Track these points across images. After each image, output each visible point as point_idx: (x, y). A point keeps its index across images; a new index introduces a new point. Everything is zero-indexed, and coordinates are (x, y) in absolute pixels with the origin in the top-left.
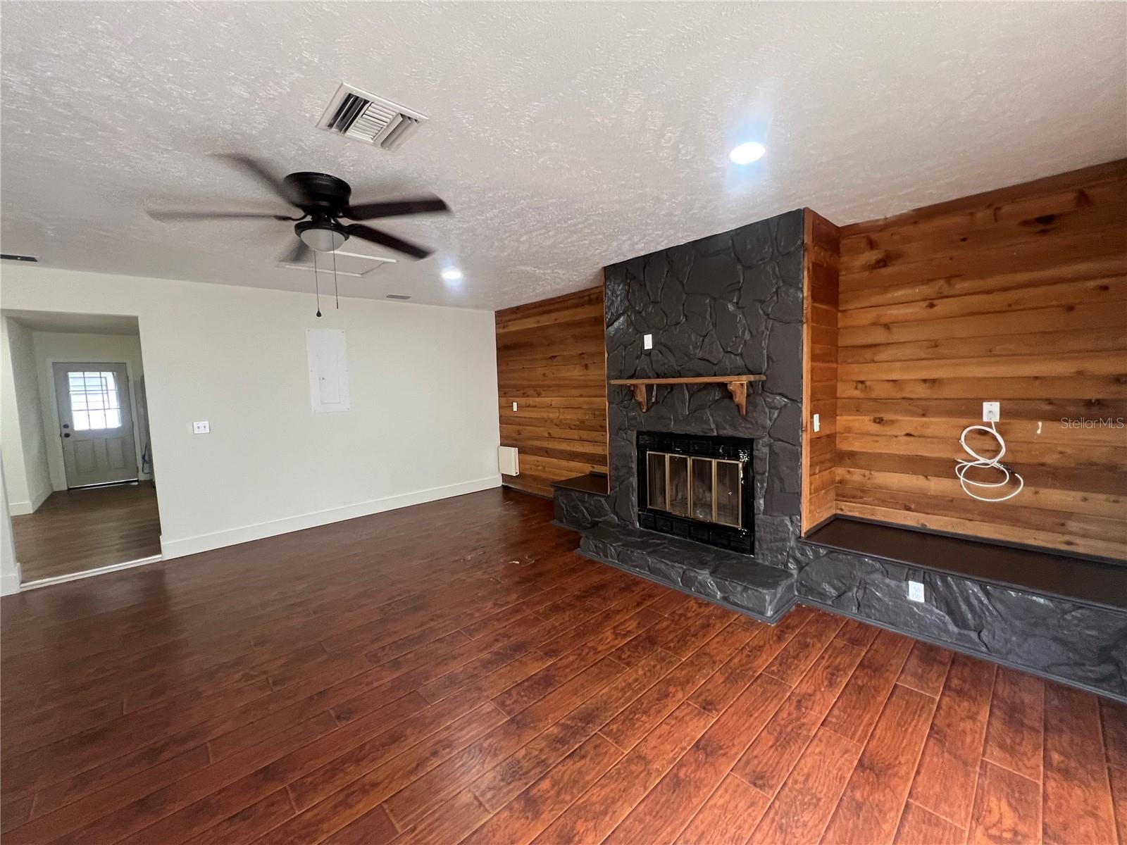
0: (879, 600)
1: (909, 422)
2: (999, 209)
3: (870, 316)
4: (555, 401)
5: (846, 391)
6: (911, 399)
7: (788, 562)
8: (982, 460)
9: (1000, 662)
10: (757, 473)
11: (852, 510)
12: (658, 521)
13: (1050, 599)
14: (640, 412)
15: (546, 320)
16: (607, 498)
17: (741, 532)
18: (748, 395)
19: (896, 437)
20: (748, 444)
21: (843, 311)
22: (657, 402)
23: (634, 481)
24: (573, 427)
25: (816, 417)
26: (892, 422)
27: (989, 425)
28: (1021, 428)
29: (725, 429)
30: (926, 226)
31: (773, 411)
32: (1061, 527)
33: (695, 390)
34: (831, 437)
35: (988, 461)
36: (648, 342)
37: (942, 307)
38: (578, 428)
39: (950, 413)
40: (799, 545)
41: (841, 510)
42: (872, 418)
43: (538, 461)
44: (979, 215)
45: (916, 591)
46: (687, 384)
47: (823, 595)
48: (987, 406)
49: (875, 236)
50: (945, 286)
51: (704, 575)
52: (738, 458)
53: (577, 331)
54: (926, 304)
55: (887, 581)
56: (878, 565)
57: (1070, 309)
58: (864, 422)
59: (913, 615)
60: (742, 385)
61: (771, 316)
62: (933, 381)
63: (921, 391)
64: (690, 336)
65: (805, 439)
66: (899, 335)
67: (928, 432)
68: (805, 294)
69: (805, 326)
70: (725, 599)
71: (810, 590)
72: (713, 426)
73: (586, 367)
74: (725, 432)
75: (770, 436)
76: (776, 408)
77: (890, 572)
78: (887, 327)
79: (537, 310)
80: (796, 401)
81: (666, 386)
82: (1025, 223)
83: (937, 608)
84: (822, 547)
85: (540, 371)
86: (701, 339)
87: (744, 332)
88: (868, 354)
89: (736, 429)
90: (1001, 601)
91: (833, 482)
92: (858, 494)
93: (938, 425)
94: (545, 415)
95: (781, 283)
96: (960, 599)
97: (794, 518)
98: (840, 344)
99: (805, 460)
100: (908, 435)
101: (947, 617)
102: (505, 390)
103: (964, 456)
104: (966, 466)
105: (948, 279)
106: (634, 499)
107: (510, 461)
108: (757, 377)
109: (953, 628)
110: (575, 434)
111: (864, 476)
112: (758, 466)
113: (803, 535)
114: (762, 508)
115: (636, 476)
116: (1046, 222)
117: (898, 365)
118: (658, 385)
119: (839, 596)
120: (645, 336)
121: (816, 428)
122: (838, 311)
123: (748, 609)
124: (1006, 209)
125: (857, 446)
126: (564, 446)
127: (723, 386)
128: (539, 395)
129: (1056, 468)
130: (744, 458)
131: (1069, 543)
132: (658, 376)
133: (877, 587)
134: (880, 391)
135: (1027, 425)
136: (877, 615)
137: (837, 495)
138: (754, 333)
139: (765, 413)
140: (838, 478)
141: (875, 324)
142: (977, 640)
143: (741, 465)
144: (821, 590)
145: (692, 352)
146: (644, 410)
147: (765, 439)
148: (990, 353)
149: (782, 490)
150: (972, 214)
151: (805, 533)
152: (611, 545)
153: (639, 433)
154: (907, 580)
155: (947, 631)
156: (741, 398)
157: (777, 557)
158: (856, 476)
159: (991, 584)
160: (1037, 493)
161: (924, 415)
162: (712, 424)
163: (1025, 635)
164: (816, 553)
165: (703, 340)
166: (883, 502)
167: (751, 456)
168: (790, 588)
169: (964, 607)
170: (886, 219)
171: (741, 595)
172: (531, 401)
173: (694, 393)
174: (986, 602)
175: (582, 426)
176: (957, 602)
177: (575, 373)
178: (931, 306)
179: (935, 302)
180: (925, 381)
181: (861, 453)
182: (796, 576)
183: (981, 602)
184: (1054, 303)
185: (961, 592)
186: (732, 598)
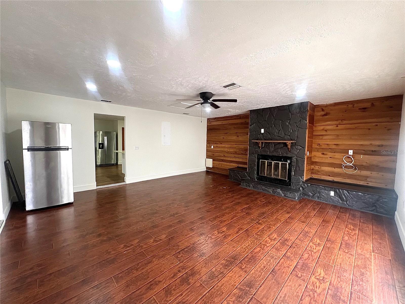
0: (323, 196)
1: (330, 154)
2: (354, 105)
3: (322, 128)
4: (226, 146)
5: (314, 146)
6: (332, 149)
7: (300, 188)
8: (348, 164)
9: (351, 208)
10: (292, 166)
11: (315, 176)
12: (262, 179)
13: (362, 193)
14: (259, 149)
15: (225, 122)
16: (247, 173)
17: (287, 181)
18: (291, 146)
19: (327, 158)
20: (290, 158)
21: (315, 126)
22: (264, 147)
23: (256, 168)
24: (232, 153)
25: (308, 152)
26: (326, 154)
27: (350, 155)
28: (357, 156)
29: (284, 154)
30: (337, 107)
31: (297, 150)
32: (366, 180)
33: (276, 144)
34: (311, 157)
35: (350, 164)
36: (262, 131)
37: (340, 127)
38: (233, 154)
39: (341, 153)
40: (303, 183)
41: (312, 176)
42: (321, 153)
43: (219, 163)
44: (349, 106)
45: (332, 193)
46: (273, 142)
47: (309, 196)
48: (350, 151)
49: (324, 108)
50: (341, 122)
51: (279, 191)
52: (287, 162)
53: (235, 126)
54: (336, 126)
55: (325, 191)
56: (323, 188)
57: (369, 129)
58: (319, 154)
59: (331, 199)
60: (290, 143)
61: (298, 127)
62: (337, 145)
63: (334, 147)
64: (275, 130)
65: (306, 157)
66: (328, 133)
67: (335, 157)
68: (307, 122)
69: (307, 129)
70: (284, 196)
71: (306, 195)
72: (281, 153)
73: (238, 136)
74: (284, 155)
75: (296, 156)
76: (298, 149)
77: (326, 189)
78: (326, 131)
79: (223, 119)
80: (304, 148)
81: (267, 143)
82: (360, 109)
83: (337, 197)
84: (309, 184)
85: (222, 137)
86: (278, 131)
87: (291, 130)
88: (321, 137)
89: (287, 154)
90: (352, 194)
91: (310, 169)
92: (317, 172)
93: (337, 155)
94: (223, 150)
95: (301, 119)
96: (342, 194)
97: (302, 177)
98: (314, 134)
99: (305, 162)
100: (330, 157)
101: (339, 199)
102: (209, 142)
103: (344, 163)
104: (344, 165)
105: (342, 120)
106: (256, 173)
107: (210, 163)
108: (293, 141)
109: (341, 202)
110: (233, 155)
111: (319, 168)
112: (293, 164)
113: (304, 181)
114: (293, 174)
115: (256, 166)
116: (364, 109)
117: (329, 140)
118: (265, 142)
119: (313, 196)
120: (262, 129)
121: (308, 155)
122: (314, 126)
123: (291, 198)
124: (355, 105)
125: (317, 160)
126: (229, 159)
127: (285, 143)
128: (221, 144)
129: (365, 166)
130: (289, 161)
131: (368, 184)
132: (265, 140)
133: (323, 193)
134: (323, 147)
135: (359, 156)
136: (323, 199)
137: (311, 173)
138: (294, 131)
139: (295, 150)
140: (312, 168)
141: (323, 130)
142: (346, 204)
143: (288, 164)
144: (308, 194)
145: (275, 134)
146: (261, 149)
147: (295, 157)
148: (351, 139)
149: (299, 170)
150: (348, 105)
151: (305, 180)
152: (251, 184)
153: (258, 155)
154: (330, 191)
155: (339, 202)
156: (289, 147)
157: (297, 187)
158: (317, 168)
159: (350, 191)
160: (361, 172)
161: (334, 153)
162: (280, 153)
163: (356, 202)
164: (308, 185)
165: (279, 131)
166: (324, 175)
167: (291, 161)
168: (300, 194)
169: (343, 196)
170: (327, 104)
171: (289, 195)
172: (218, 145)
173: (276, 145)
174: (348, 195)
175: (236, 153)
176: (342, 195)
177: (234, 138)
178: (337, 126)
179: (338, 125)
180: (335, 144)
181: (318, 162)
182: (302, 191)
183: (347, 195)
184: (366, 128)
185: (343, 193)
186: (287, 195)
